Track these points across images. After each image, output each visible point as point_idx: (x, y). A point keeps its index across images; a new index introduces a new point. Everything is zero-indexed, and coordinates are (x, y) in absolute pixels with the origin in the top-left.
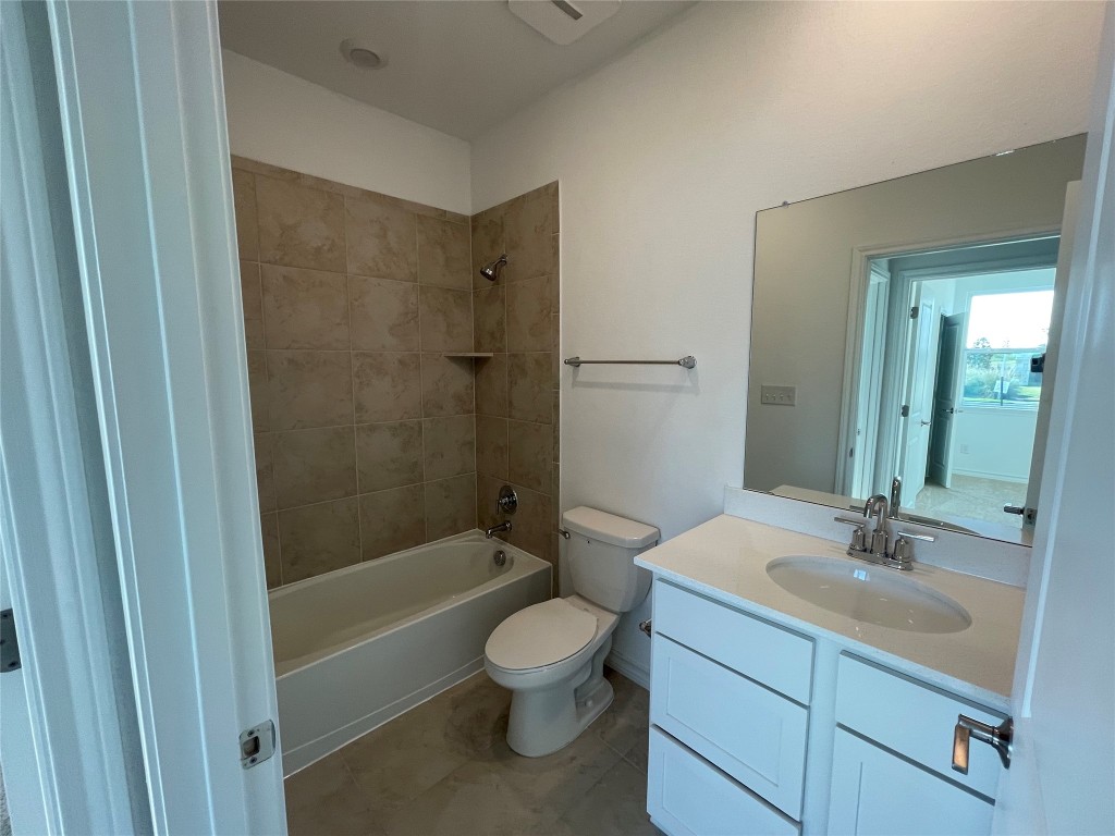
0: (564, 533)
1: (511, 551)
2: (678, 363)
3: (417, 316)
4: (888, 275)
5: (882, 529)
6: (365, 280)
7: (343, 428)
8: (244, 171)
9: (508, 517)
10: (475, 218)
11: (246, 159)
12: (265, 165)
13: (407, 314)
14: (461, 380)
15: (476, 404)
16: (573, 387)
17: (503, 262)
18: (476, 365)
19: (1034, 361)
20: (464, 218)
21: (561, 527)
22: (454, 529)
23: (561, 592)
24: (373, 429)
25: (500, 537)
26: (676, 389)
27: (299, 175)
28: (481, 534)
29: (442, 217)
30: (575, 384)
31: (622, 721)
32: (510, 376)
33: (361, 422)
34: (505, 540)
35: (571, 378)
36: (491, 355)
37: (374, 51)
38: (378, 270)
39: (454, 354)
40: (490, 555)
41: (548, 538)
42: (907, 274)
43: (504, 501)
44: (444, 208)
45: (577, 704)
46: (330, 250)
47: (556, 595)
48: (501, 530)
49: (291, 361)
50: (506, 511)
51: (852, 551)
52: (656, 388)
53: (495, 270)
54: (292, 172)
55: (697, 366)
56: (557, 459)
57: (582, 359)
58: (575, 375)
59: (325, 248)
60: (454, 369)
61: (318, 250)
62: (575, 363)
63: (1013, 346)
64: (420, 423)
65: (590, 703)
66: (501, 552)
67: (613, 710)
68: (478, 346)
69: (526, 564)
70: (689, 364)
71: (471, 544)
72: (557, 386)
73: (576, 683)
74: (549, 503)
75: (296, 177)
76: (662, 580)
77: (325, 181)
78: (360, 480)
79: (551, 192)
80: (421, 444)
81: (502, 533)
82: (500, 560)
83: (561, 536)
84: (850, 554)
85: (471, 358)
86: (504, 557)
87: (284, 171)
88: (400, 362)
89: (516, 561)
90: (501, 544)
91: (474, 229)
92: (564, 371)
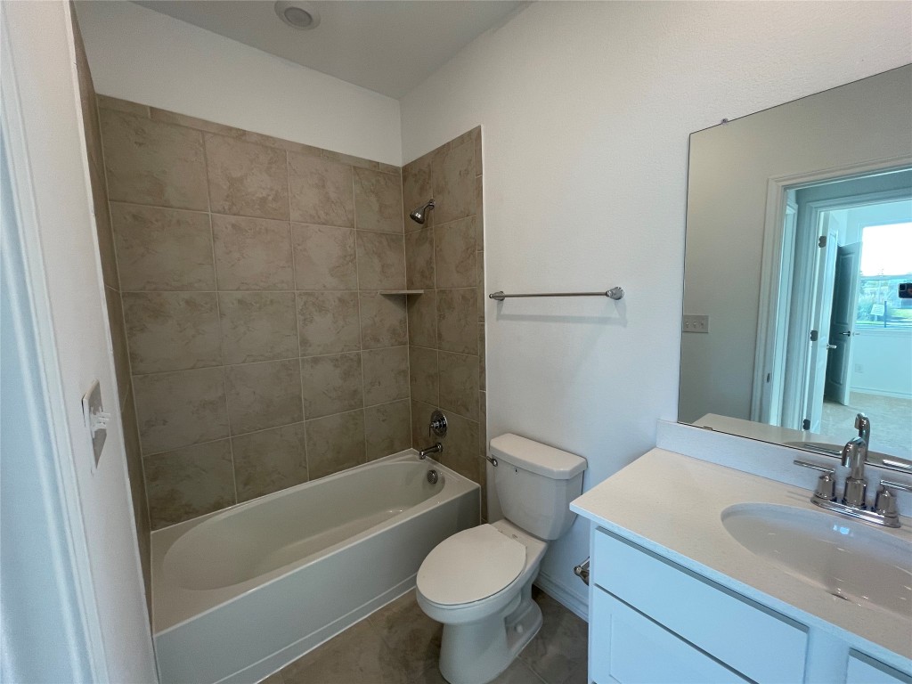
0: (492, 460)
1: (443, 471)
2: (606, 294)
3: (355, 258)
4: (796, 206)
5: (855, 478)
6: (307, 226)
7: (289, 361)
8: (194, 129)
9: (439, 440)
10: (405, 169)
11: (195, 119)
12: (213, 123)
13: (345, 256)
14: (396, 314)
15: (410, 336)
16: (498, 319)
17: (431, 206)
18: (409, 301)
19: (902, 287)
20: (395, 169)
21: (489, 454)
22: (391, 449)
23: (490, 518)
24: (316, 361)
25: (433, 457)
26: (604, 321)
27: (244, 133)
28: (415, 453)
29: (375, 167)
30: (500, 317)
31: (553, 650)
32: (439, 310)
33: (304, 355)
34: (437, 460)
35: (496, 311)
36: (421, 292)
37: (306, 10)
38: (319, 217)
39: (389, 292)
40: (423, 475)
41: (477, 462)
42: (814, 205)
43: (435, 425)
44: (377, 160)
45: (507, 629)
46: (274, 200)
47: (485, 520)
48: (433, 451)
49: (240, 302)
50: (437, 434)
51: (817, 500)
52: (580, 320)
53: (423, 215)
54: (238, 130)
55: (626, 297)
56: (483, 387)
57: (506, 293)
58: (499, 309)
59: (270, 198)
60: (390, 304)
61: (263, 200)
62: (500, 297)
63: (886, 273)
64: (358, 354)
65: (520, 629)
66: (433, 472)
67: (543, 636)
68: (411, 284)
69: (456, 486)
70: (616, 295)
71: (405, 464)
72: (482, 318)
73: (507, 613)
74: (477, 430)
75: (241, 134)
76: (601, 529)
77: (268, 138)
78: (305, 407)
79: (474, 137)
80: (360, 374)
81: (435, 454)
82: (432, 478)
83: (489, 463)
84: (815, 502)
85: (404, 295)
86: (437, 477)
87: (230, 129)
88: (340, 300)
89: (447, 482)
90: (435, 464)
91: (405, 179)
92: (489, 304)
